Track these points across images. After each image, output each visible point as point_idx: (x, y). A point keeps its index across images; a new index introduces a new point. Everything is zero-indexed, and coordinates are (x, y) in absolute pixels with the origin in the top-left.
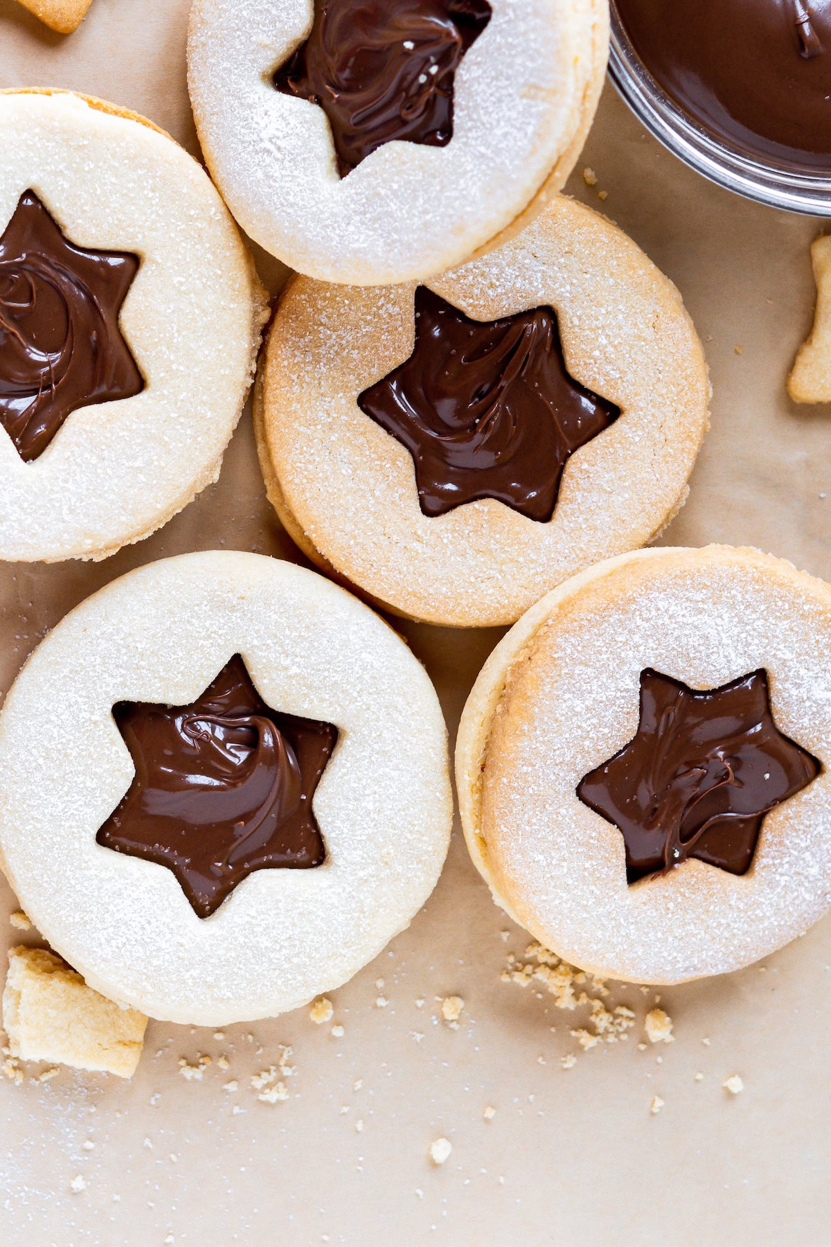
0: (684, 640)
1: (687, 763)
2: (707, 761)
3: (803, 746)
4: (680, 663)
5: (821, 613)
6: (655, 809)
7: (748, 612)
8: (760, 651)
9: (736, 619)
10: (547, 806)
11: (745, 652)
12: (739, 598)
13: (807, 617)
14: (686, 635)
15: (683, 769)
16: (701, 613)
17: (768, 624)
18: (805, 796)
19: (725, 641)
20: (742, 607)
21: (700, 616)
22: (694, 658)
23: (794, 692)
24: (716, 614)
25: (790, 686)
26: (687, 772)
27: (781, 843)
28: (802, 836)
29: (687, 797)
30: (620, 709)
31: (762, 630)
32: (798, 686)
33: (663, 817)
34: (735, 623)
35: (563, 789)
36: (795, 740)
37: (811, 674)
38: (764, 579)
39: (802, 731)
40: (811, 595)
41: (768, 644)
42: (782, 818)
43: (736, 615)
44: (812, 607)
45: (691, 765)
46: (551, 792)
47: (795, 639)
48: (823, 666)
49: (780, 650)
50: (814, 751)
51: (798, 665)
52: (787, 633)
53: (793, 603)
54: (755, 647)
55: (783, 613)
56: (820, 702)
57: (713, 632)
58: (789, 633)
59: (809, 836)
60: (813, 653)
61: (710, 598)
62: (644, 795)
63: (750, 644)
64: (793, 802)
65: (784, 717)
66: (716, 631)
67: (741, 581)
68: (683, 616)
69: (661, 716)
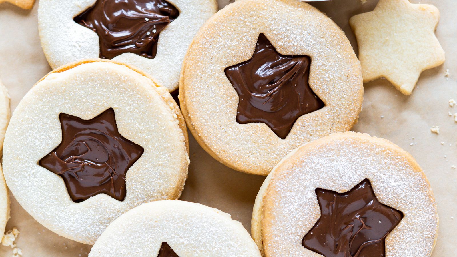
0: (329, 173)
1: (345, 224)
2: (353, 221)
3: (392, 207)
4: (330, 183)
5: (384, 151)
6: (337, 245)
7: (353, 157)
8: (362, 172)
9: (349, 160)
10: (290, 252)
11: (356, 173)
12: (347, 151)
13: (379, 154)
14: (329, 171)
15: (344, 227)
16: (333, 161)
17: (363, 160)
18: (399, 227)
19: (346, 170)
20: (350, 155)
21: (333, 162)
22: (336, 180)
23: (382, 185)
24: (339, 160)
25: (379, 183)
26: (346, 227)
27: (394, 249)
28: (402, 244)
29: (349, 238)
30: (310, 207)
31: (361, 163)
32: (383, 183)
33: (341, 247)
34: (348, 162)
35: (295, 244)
36: (388, 205)
37: (386, 176)
38: (356, 142)
39: (390, 201)
40: (378, 144)
41: (365, 168)
42: (391, 238)
43: (348, 159)
44: (379, 149)
45: (347, 224)
46: (290, 246)
47: (376, 164)
48: (391, 172)
49: (371, 169)
50: (397, 208)
51: (380, 174)
52: (372, 162)
53: (371, 149)
54: (360, 170)
55: (368, 154)
56: (394, 187)
57: (340, 168)
58: (373, 161)
59: (405, 243)
60: (385, 168)
61: (335, 154)
62: (331, 239)
63: (357, 169)
64: (395, 231)
65: (380, 196)
66: (341, 167)
67: (347, 145)
68: (326, 163)
69: (329, 206)
